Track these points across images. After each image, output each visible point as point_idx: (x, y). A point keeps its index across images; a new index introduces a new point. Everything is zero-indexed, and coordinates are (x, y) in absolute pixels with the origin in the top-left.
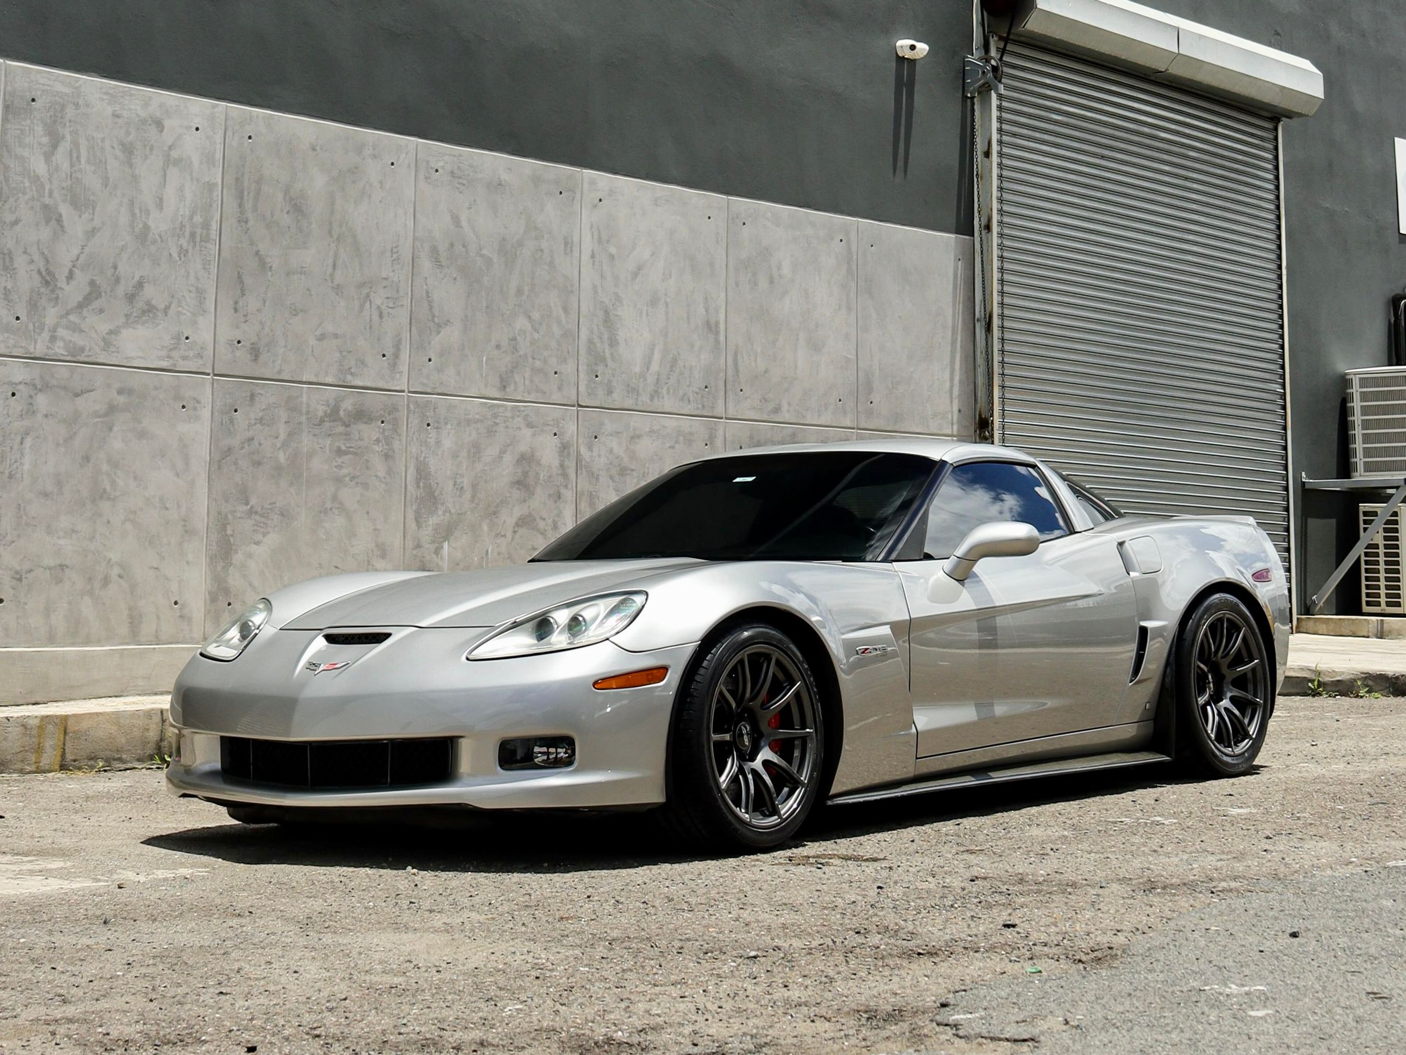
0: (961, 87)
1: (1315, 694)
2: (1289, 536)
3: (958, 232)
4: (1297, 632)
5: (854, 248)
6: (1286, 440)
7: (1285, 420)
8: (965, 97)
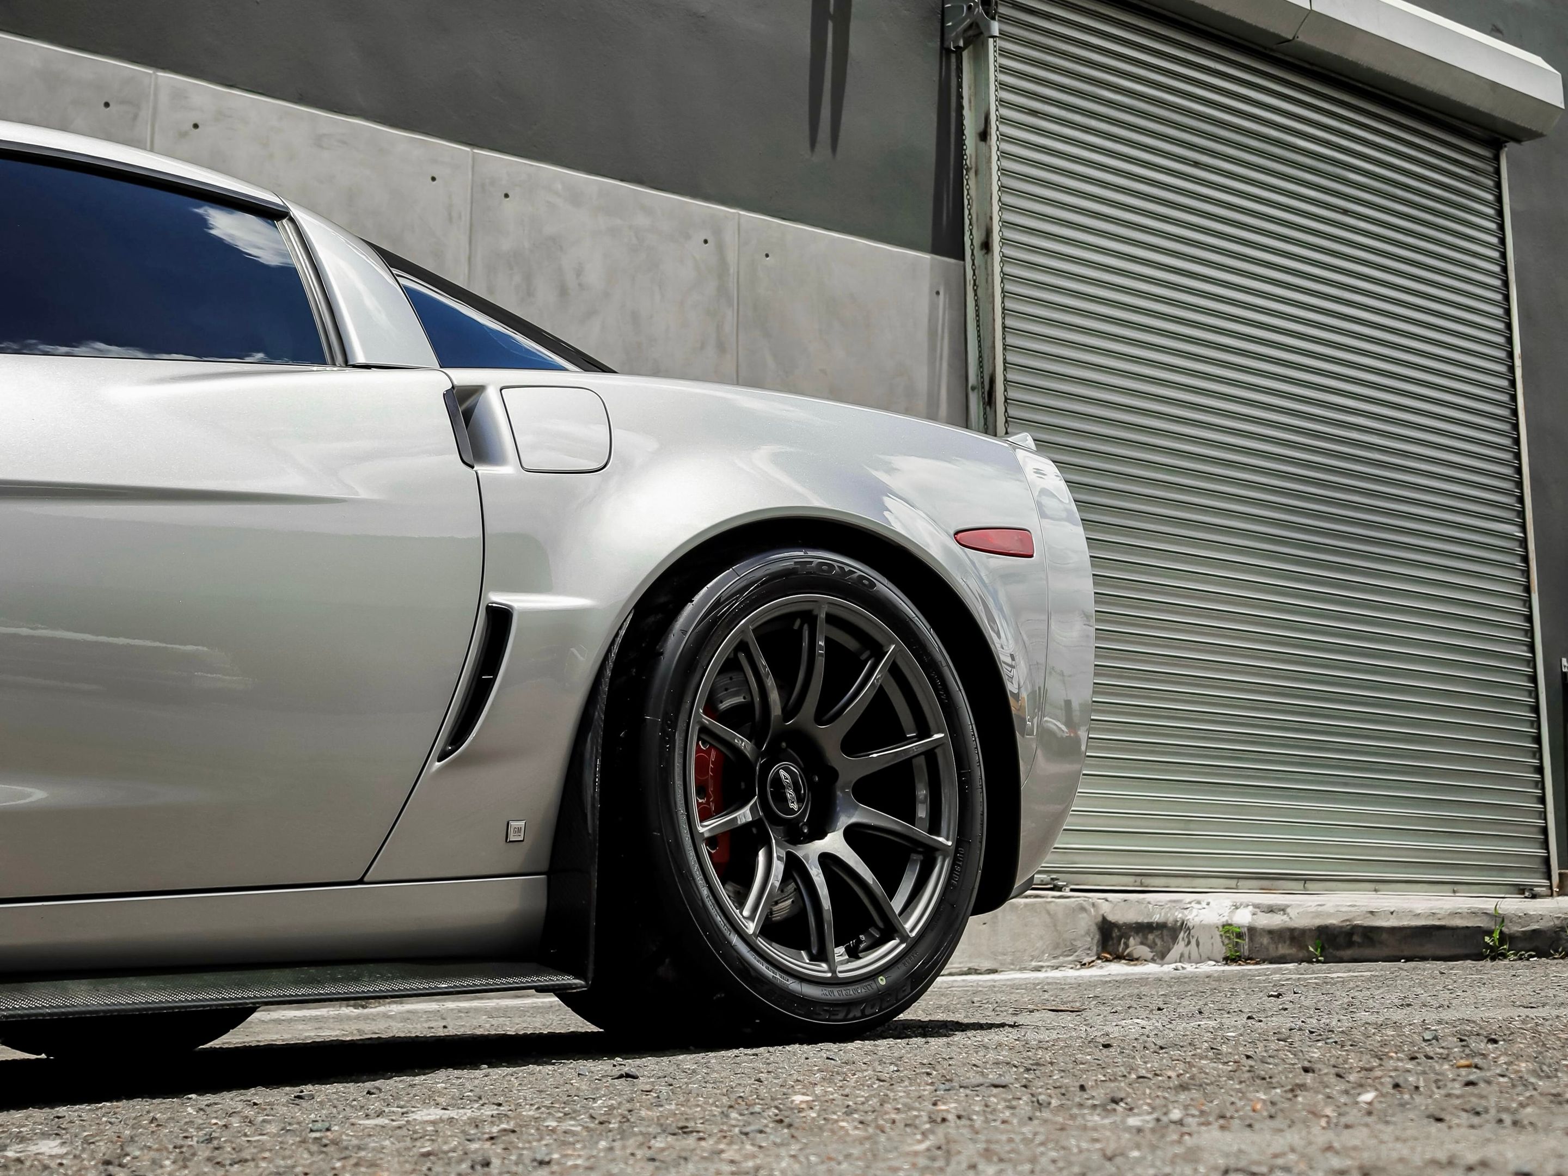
0: (939, 34)
1: (1495, 955)
2: (1540, 749)
3: (937, 249)
4: (1559, 894)
5: (731, 257)
6: (1530, 608)
7: (1528, 577)
8: (945, 52)
